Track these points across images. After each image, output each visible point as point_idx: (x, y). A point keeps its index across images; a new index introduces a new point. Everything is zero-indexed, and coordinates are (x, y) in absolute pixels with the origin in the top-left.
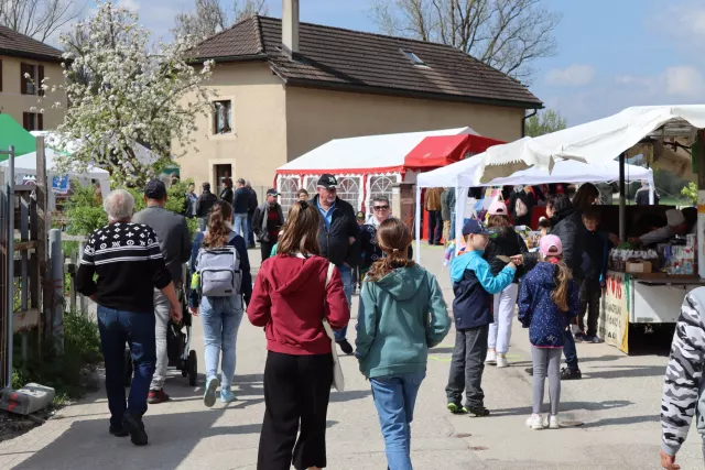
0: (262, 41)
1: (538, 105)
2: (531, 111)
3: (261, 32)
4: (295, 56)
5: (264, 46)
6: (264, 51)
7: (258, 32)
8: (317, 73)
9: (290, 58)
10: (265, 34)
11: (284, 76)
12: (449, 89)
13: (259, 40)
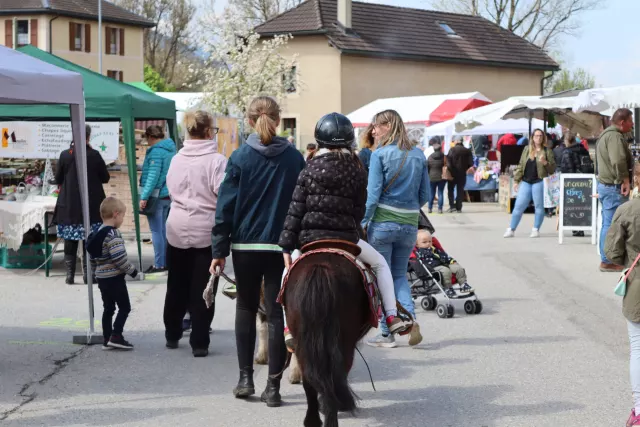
0: (322, 19)
1: (555, 68)
2: (547, 73)
3: (321, 11)
4: (348, 31)
5: (323, 22)
6: (322, 28)
7: (318, 11)
8: (366, 44)
9: (344, 33)
10: (324, 12)
11: (339, 48)
12: (475, 54)
13: (319, 18)
